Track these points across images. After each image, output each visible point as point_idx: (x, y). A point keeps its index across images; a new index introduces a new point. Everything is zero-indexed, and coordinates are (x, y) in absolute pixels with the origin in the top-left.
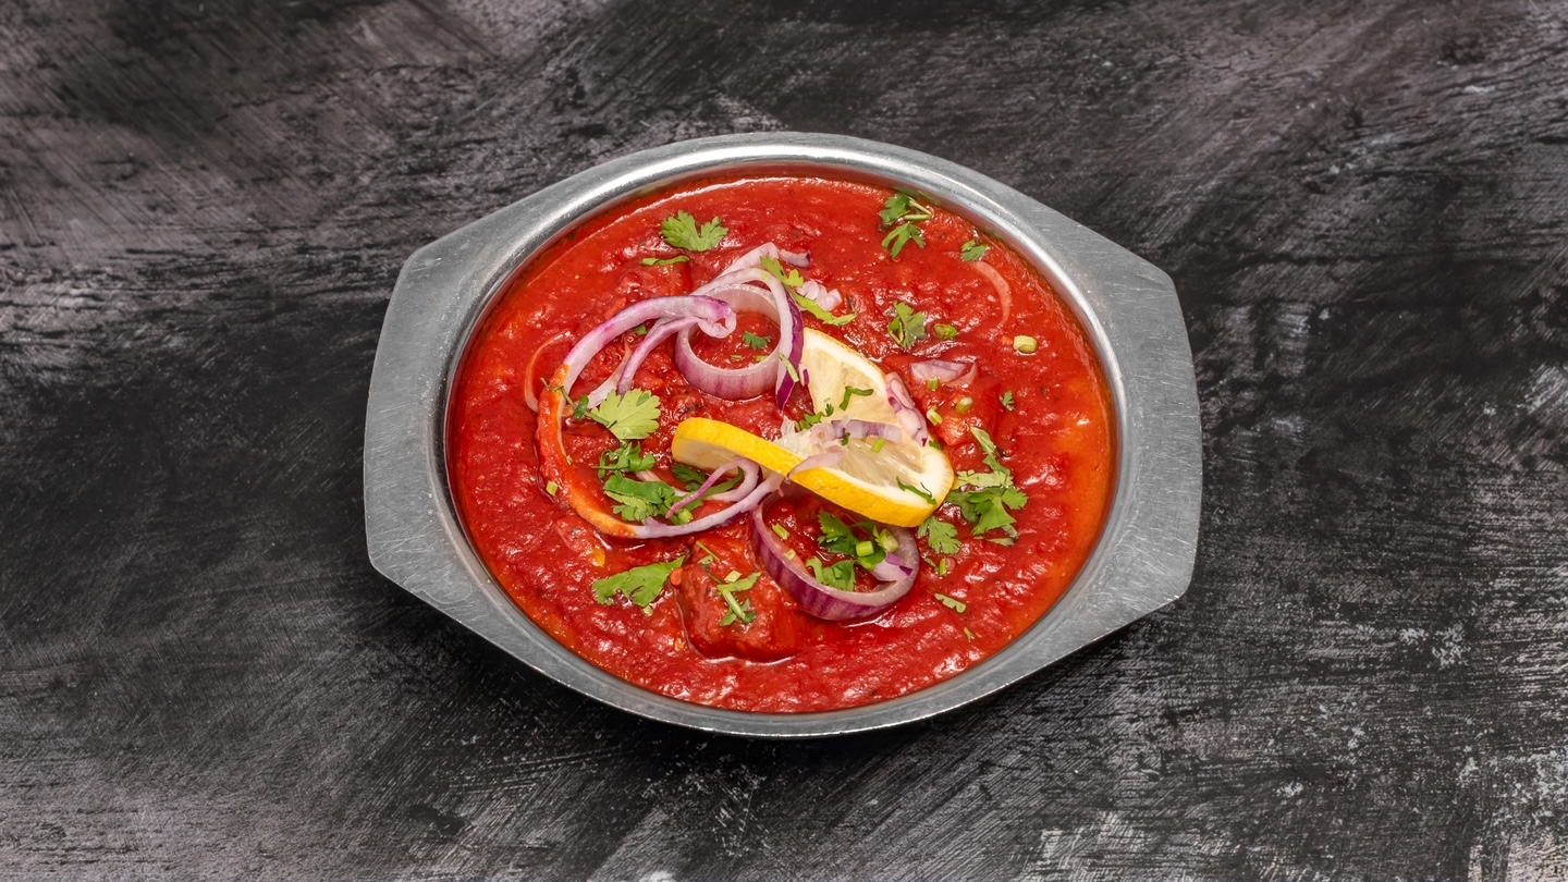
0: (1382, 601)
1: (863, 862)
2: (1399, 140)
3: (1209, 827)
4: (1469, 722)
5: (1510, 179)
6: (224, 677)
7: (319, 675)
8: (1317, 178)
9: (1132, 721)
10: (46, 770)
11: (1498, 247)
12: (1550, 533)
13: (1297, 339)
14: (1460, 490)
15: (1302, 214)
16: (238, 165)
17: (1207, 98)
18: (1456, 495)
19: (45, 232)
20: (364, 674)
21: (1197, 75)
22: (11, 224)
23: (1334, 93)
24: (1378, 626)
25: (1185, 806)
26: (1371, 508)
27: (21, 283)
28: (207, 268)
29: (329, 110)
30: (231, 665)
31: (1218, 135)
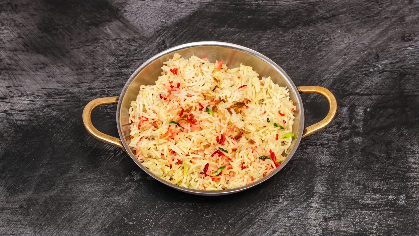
0: (383, 188)
2: (389, 62)
6: (67, 205)
7: (93, 204)
8: (367, 72)
9: (314, 220)
10: (18, 230)
11: (416, 91)
13: (361, 116)
15: (362, 82)
16: (72, 65)
17: (337, 50)
18: (404, 159)
19: (19, 83)
20: (105, 204)
21: (334, 43)
22: (10, 81)
23: (371, 49)
24: (382, 195)
26: (380, 162)
28: (63, 93)
29: (97, 50)
30: (69, 202)
31: (340, 60)
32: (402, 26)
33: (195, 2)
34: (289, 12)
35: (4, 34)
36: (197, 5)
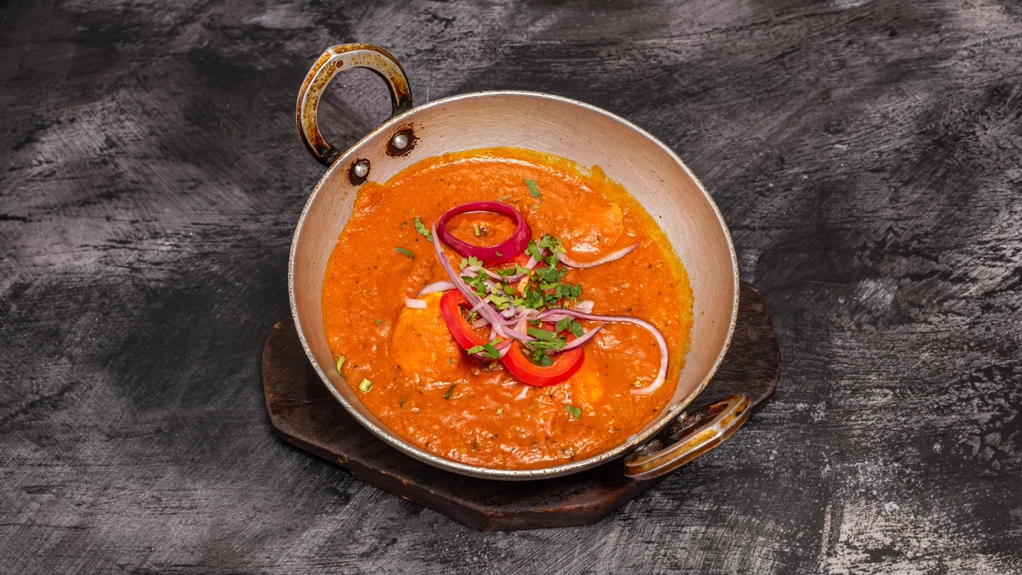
0: (788, 390)
2: (802, 170)
3: (703, 498)
4: (827, 447)
5: (854, 190)
6: (238, 427)
8: (762, 189)
10: (153, 471)
11: (848, 222)
12: (868, 359)
13: (751, 266)
14: (827, 338)
15: (755, 206)
16: (245, 182)
17: (711, 151)
18: (824, 341)
19: (153, 215)
21: (706, 139)
22: (136, 211)
23: (771, 147)
24: (785, 402)
25: (692, 487)
28: (230, 232)
29: (290, 156)
30: (241, 421)
31: (716, 168)
32: (825, 106)
33: (462, 68)
34: (628, 83)
35: (124, 128)
36: (465, 73)
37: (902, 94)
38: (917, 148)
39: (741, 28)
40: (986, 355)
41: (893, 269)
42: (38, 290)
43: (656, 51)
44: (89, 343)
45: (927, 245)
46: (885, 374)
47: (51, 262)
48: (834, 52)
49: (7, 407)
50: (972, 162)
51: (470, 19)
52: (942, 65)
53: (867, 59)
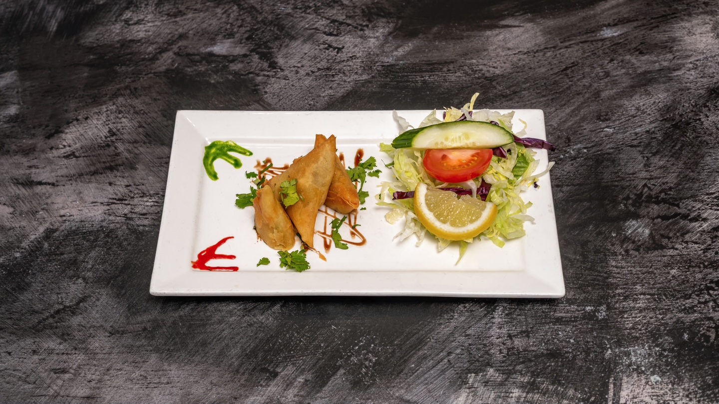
1: (409, 385)
3: (523, 373)
4: (609, 337)
5: (619, 159)
12: (634, 274)
14: (605, 261)
25: (515, 365)
27: (133, 198)
37: (649, 94)
38: (661, 130)
39: (537, 51)
40: (716, 272)
41: (648, 213)
42: (63, 233)
43: (481, 67)
44: (97, 269)
45: (671, 196)
46: (646, 285)
47: (72, 214)
48: (601, 66)
49: (41, 313)
50: (699, 139)
51: (354, 48)
52: (675, 74)
53: (624, 71)
